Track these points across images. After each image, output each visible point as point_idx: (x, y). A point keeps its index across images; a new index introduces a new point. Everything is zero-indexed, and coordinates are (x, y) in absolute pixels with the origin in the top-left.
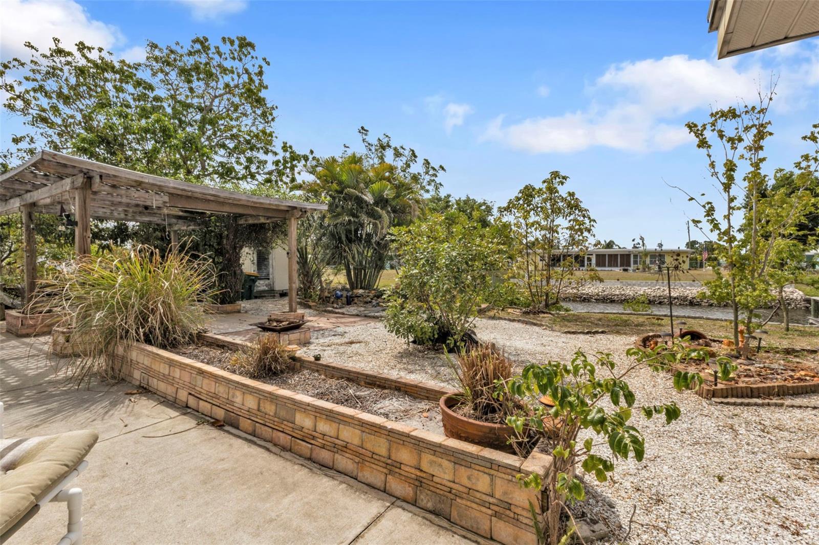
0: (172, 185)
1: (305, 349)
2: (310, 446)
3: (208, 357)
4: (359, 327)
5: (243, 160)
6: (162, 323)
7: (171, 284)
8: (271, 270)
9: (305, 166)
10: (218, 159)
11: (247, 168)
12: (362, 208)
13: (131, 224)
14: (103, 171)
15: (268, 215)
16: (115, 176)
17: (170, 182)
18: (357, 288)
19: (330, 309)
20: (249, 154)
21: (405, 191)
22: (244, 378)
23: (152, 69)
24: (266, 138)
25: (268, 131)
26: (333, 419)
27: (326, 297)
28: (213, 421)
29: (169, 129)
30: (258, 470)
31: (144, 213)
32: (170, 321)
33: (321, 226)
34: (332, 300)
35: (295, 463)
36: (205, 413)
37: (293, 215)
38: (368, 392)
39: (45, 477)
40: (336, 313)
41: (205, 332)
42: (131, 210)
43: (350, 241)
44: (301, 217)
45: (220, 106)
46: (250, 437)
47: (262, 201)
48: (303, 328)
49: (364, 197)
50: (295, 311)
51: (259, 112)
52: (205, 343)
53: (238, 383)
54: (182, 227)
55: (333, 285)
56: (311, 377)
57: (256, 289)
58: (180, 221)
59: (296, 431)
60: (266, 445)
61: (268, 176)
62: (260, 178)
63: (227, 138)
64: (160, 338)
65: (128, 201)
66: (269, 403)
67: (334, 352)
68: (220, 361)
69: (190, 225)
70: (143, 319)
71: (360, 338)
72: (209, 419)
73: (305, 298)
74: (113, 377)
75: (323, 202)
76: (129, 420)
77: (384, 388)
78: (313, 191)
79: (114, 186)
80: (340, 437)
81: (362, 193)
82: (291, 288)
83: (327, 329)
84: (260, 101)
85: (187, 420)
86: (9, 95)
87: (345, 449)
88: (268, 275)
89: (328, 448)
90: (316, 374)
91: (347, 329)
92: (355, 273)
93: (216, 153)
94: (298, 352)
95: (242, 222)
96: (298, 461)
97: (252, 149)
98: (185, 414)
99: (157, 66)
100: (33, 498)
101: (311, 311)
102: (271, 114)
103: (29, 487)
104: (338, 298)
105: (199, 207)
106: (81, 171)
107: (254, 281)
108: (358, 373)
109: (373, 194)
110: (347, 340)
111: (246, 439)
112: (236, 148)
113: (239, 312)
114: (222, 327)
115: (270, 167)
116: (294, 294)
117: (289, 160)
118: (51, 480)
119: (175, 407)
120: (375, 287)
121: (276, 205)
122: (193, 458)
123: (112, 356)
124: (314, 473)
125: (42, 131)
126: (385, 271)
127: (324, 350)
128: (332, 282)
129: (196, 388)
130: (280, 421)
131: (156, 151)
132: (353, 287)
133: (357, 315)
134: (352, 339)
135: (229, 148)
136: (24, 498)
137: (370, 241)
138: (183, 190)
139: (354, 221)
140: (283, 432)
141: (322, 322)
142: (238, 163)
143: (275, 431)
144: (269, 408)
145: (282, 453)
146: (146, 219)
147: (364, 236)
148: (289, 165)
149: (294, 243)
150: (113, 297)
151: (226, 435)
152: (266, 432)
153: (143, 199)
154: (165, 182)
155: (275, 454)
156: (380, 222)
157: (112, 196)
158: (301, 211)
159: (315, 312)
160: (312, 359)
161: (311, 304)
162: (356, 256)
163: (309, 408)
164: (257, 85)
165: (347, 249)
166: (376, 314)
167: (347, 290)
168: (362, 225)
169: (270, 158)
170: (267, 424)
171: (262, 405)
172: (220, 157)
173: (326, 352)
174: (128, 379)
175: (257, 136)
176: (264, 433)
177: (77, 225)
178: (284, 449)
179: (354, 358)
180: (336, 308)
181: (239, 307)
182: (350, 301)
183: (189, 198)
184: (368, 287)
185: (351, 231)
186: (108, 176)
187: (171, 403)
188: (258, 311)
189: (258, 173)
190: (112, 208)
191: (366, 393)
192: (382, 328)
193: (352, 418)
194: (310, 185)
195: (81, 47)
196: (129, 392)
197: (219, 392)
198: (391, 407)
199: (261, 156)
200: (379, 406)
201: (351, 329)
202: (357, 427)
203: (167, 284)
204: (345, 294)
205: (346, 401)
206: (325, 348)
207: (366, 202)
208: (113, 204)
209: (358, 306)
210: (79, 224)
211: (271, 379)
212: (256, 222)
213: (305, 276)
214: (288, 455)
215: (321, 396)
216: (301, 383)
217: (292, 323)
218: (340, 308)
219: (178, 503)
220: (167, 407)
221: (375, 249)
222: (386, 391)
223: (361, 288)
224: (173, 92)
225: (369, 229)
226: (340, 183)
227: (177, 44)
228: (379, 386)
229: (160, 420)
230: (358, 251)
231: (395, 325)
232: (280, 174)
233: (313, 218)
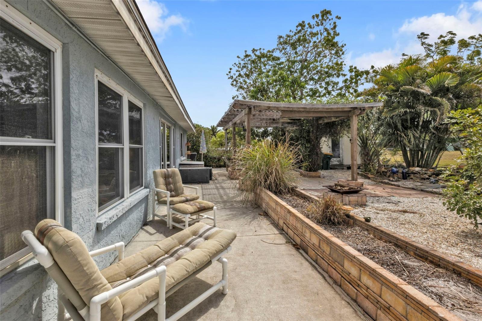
0: (282, 106)
1: (361, 209)
2: (356, 291)
3: (296, 203)
4: (414, 199)
5: (323, 84)
6: (275, 180)
7: (279, 160)
8: (341, 151)
9: (366, 78)
10: (309, 87)
11: (326, 88)
12: (419, 100)
13: (269, 129)
14: (255, 104)
15: (336, 115)
16: (260, 106)
17: (282, 104)
18: (413, 166)
19: (387, 181)
20: (327, 80)
21: (471, 76)
22: (312, 222)
23: (279, 50)
24: (339, 67)
25: (339, 63)
26: (377, 279)
27: (383, 172)
28: (294, 243)
29: (285, 77)
30: (315, 291)
31: (273, 123)
32: (279, 179)
33: (379, 119)
34: (388, 174)
35: (343, 299)
36: (291, 237)
37: (354, 113)
38: (418, 264)
39: (214, 249)
40: (392, 185)
41: (296, 188)
42: (268, 122)
43: (405, 128)
44: (360, 114)
45: (310, 57)
46: (314, 263)
47: (331, 107)
48: (360, 194)
49: (420, 90)
50: (356, 180)
51: (333, 52)
52: (296, 194)
53: (307, 224)
54: (290, 128)
55: (390, 163)
56: (361, 233)
57: (331, 164)
58: (290, 125)
59: (345, 274)
60: (323, 274)
61: (339, 91)
62: (334, 93)
63: (314, 74)
64: (274, 188)
65: (266, 117)
66: (326, 244)
67: (387, 216)
68: (302, 206)
69: (294, 127)
70: (267, 176)
71: (415, 209)
72: (293, 241)
73: (366, 171)
74: (256, 204)
75: (380, 101)
76: (258, 229)
77: (439, 266)
78: (372, 94)
79: (260, 111)
80: (382, 296)
81: (419, 87)
82: (353, 164)
83: (382, 197)
84: (334, 45)
85: (282, 238)
86: (232, 80)
87: (387, 310)
88: (339, 154)
89: (371, 300)
90: (366, 233)
91: (401, 199)
92: (411, 154)
93: (307, 84)
94: (352, 212)
95: (320, 122)
96: (345, 298)
97: (329, 77)
98: (281, 234)
99: (281, 47)
100: (209, 257)
101: (370, 181)
102: (341, 50)
103: (208, 251)
104: (394, 173)
105: (296, 116)
106: (248, 106)
107: (330, 158)
108: (407, 243)
109: (431, 86)
110: (400, 209)
111: (311, 264)
112: (319, 78)
113: (319, 177)
114: (308, 185)
115: (341, 84)
116: (355, 168)
117: (354, 77)
118: (216, 251)
119: (277, 228)
120: (434, 166)
121: (342, 108)
122: (280, 263)
123: (256, 193)
124: (358, 315)
125: (240, 93)
126: (446, 152)
127: (378, 213)
128: (389, 160)
129: (287, 220)
130: (333, 260)
131: (279, 90)
132: (409, 165)
133: (413, 189)
134: (406, 208)
135: (315, 79)
136: (206, 256)
137: (428, 127)
138: (288, 107)
139: (410, 112)
140: (335, 269)
141: (379, 191)
142: (321, 87)
143: (329, 266)
144: (327, 249)
145: (334, 286)
146: (275, 125)
147: (421, 123)
148: (354, 81)
149: (355, 132)
150: (255, 165)
151: (300, 255)
152: (325, 265)
153: (272, 116)
154: (279, 105)
155: (329, 284)
156: (439, 110)
157: (260, 116)
158: (360, 109)
159: (373, 182)
160: (363, 220)
161: (370, 176)
162: (412, 139)
163: (354, 259)
164: (332, 35)
165: (403, 135)
166: (435, 190)
167: (403, 167)
168: (418, 115)
169: (341, 79)
170: (324, 259)
171: (321, 244)
172: (310, 86)
173: (380, 215)
174: (261, 207)
175: (332, 67)
176: (322, 264)
177: (246, 131)
178: (335, 282)
179: (407, 226)
180: (392, 181)
181: (319, 174)
182: (405, 176)
183: (292, 111)
184: (427, 165)
185: (407, 120)
186: (257, 106)
187: (276, 225)
188: (331, 177)
189: (333, 90)
190: (261, 122)
191: (416, 264)
192: (441, 204)
193: (396, 286)
194: (369, 91)
195: (254, 51)
196: (260, 213)
197: (297, 227)
198: (446, 290)
199: (335, 79)
200: (430, 283)
201: (406, 200)
202: (400, 296)
203: (277, 159)
204: (401, 170)
205: (391, 265)
206: (378, 212)
207: (423, 94)
208: (261, 120)
209: (414, 181)
210: (247, 130)
211: (331, 227)
212: (329, 121)
213: (365, 155)
214: (338, 289)
215: (368, 252)
216: (353, 236)
217: (352, 189)
218: (396, 181)
219: (269, 288)
220: (274, 227)
221: (434, 134)
222: (441, 270)
223: (418, 166)
224: (288, 58)
225: (426, 116)
226: (396, 83)
227: (291, 31)
228: (431, 262)
229: (270, 233)
230: (414, 136)
231: (456, 205)
232: (348, 87)
233: (372, 113)
